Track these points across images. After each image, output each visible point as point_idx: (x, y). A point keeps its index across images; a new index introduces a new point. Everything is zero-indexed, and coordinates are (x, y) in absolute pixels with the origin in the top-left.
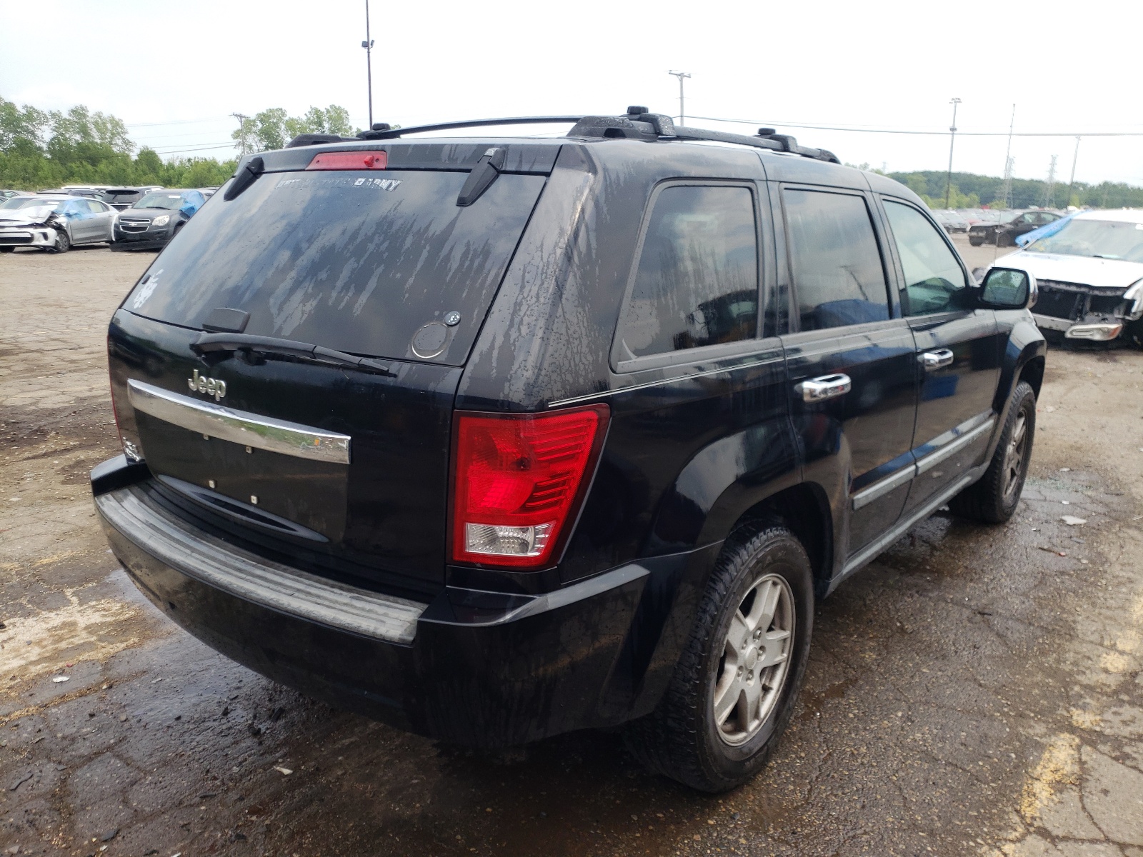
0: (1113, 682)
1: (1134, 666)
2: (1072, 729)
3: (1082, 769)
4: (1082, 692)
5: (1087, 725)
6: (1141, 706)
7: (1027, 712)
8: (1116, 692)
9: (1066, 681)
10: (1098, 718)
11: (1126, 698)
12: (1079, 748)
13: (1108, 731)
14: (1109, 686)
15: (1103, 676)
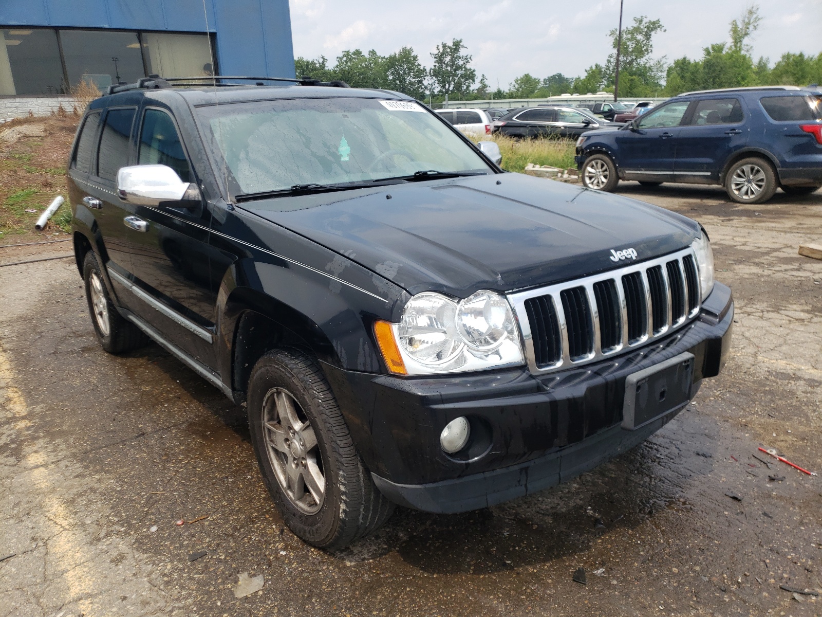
0: (26, 449)
1: (23, 463)
2: (23, 418)
3: (6, 409)
4: (36, 435)
5: (19, 423)
6: (2, 446)
7: (50, 412)
8: (20, 444)
9: (51, 435)
10: (17, 428)
11: (13, 446)
12: (14, 414)
13: (7, 426)
14: (26, 446)
15: (35, 448)
